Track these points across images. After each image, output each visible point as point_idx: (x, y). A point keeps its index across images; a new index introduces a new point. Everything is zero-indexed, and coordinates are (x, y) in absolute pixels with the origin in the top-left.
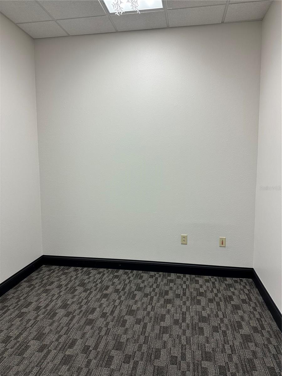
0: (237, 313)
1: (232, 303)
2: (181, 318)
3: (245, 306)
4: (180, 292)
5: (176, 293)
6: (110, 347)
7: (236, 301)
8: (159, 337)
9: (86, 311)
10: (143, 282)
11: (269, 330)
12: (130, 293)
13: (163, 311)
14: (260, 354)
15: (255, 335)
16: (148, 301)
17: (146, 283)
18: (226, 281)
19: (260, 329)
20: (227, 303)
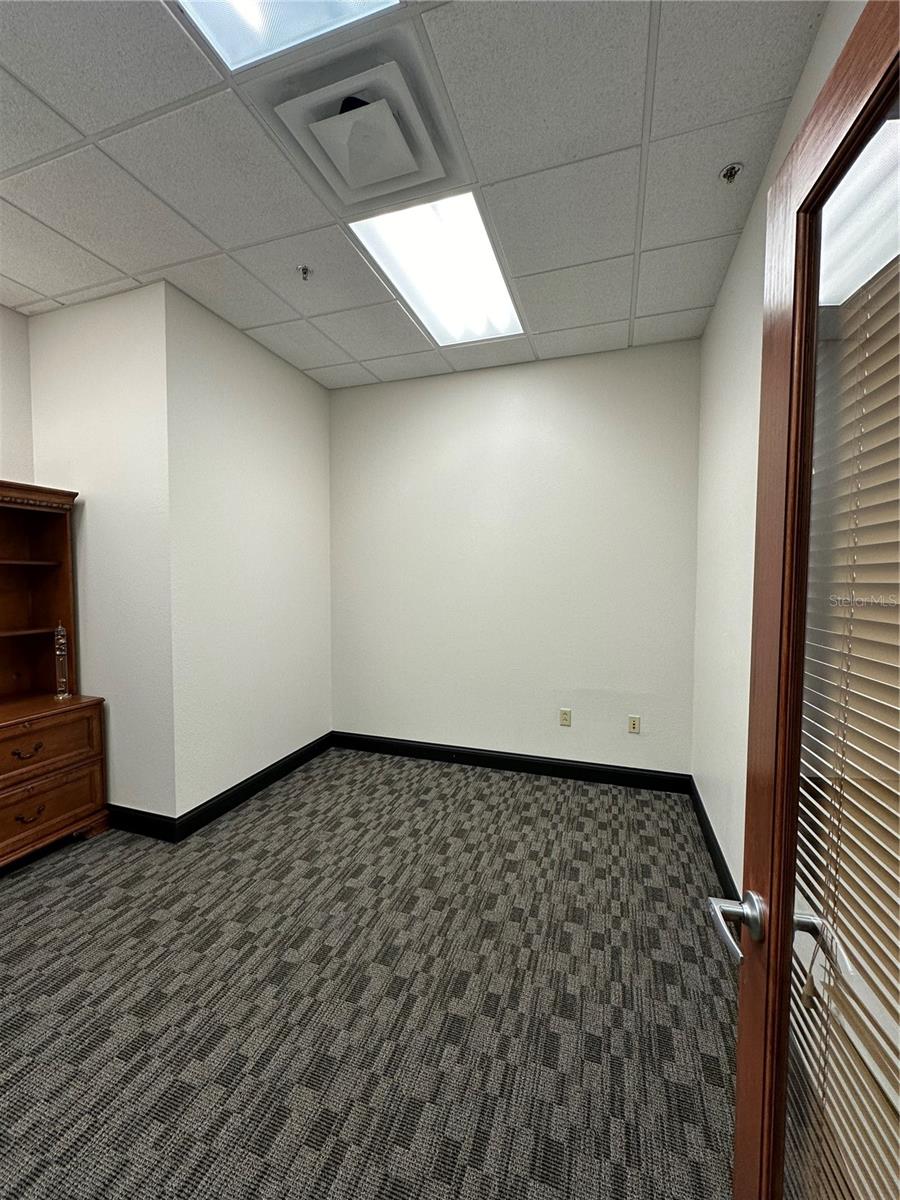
0: (647, 850)
1: (642, 832)
2: (543, 850)
3: (664, 840)
4: (551, 807)
5: (544, 808)
6: (415, 883)
7: (650, 831)
8: (499, 875)
9: (388, 824)
10: (490, 786)
11: (701, 885)
12: (463, 802)
13: (515, 837)
14: (672, 923)
15: (671, 890)
16: (492, 817)
17: (494, 789)
18: (639, 794)
19: (682, 880)
20: (632, 832)
